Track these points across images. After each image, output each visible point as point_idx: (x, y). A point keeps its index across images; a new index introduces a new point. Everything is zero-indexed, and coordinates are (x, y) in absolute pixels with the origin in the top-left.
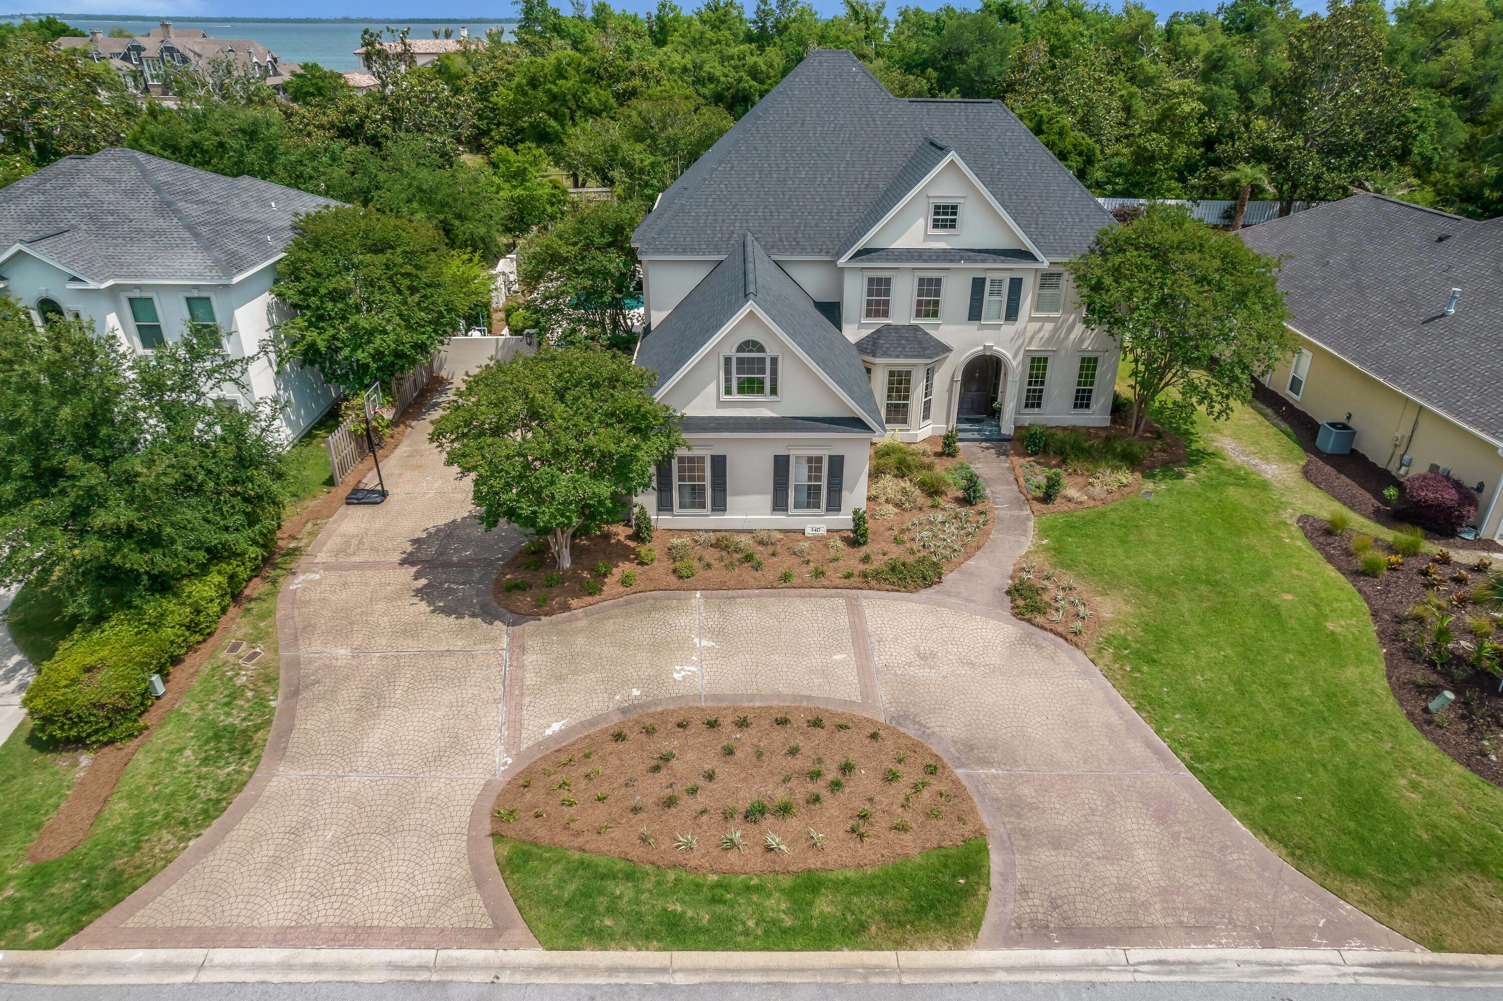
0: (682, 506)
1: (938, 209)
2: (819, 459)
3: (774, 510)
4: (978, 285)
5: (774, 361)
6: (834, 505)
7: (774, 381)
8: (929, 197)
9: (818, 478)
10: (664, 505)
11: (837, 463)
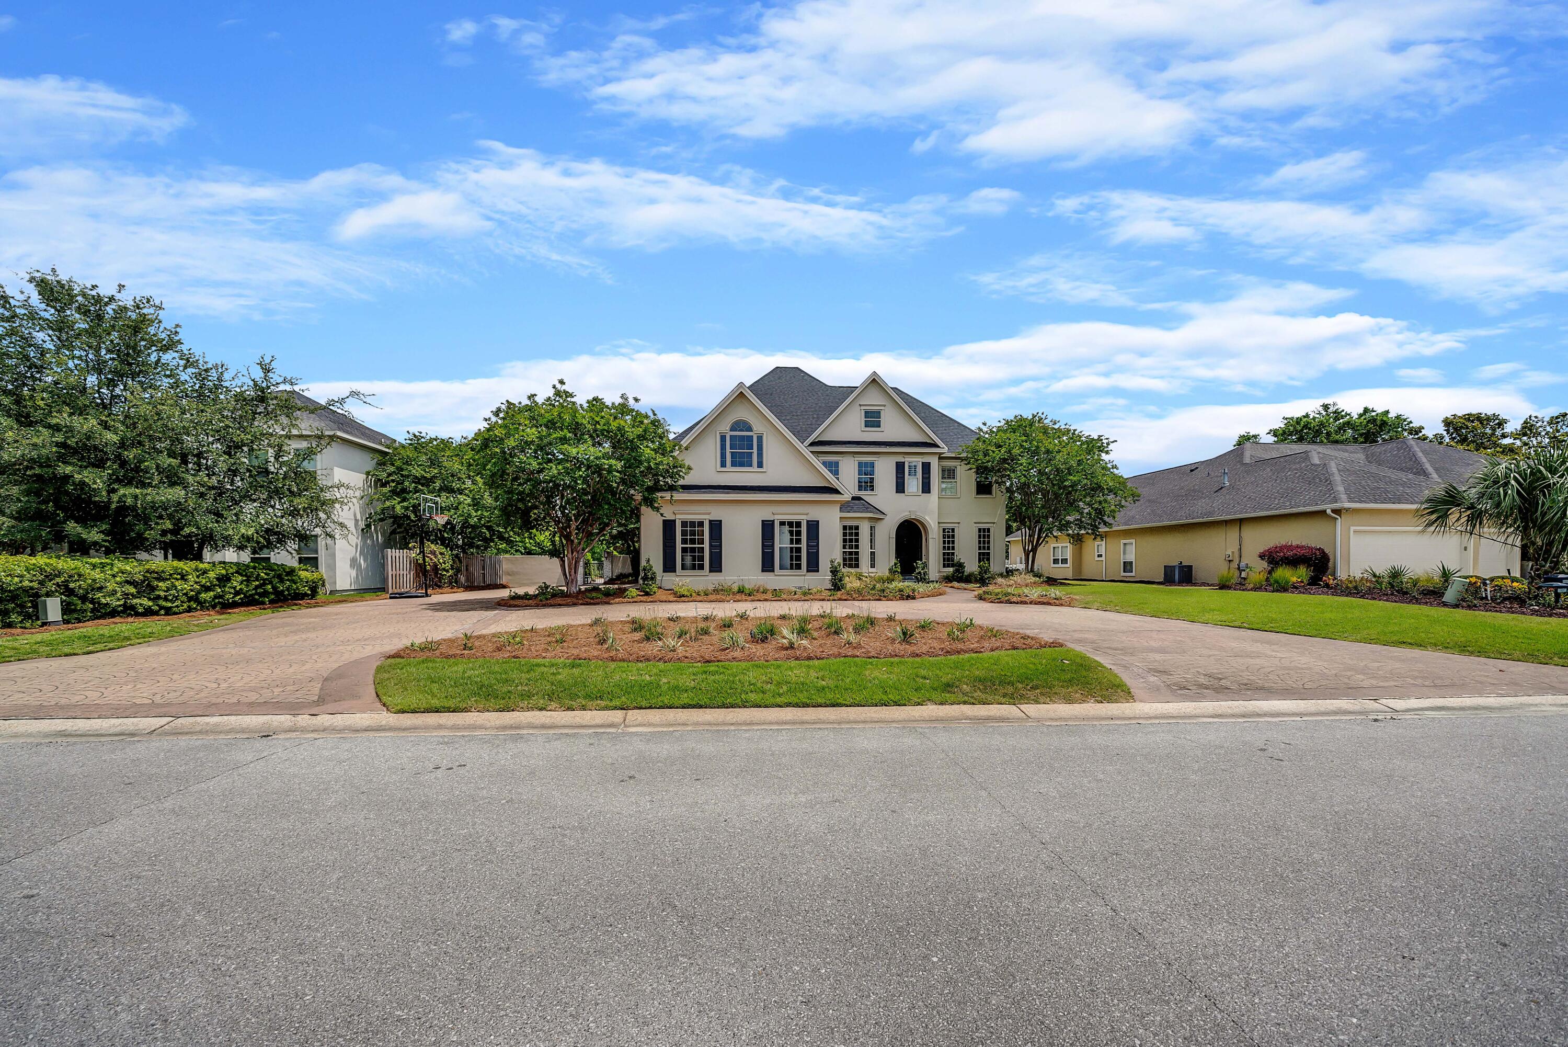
0: (683, 568)
1: (867, 414)
2: (799, 524)
3: (763, 571)
4: (900, 467)
5: (760, 439)
6: (813, 566)
7: (760, 455)
8: (860, 405)
9: (799, 541)
10: (669, 566)
11: (813, 526)
